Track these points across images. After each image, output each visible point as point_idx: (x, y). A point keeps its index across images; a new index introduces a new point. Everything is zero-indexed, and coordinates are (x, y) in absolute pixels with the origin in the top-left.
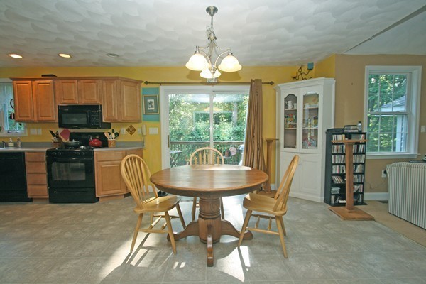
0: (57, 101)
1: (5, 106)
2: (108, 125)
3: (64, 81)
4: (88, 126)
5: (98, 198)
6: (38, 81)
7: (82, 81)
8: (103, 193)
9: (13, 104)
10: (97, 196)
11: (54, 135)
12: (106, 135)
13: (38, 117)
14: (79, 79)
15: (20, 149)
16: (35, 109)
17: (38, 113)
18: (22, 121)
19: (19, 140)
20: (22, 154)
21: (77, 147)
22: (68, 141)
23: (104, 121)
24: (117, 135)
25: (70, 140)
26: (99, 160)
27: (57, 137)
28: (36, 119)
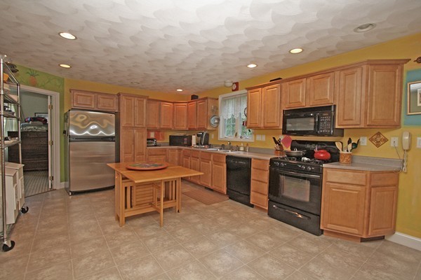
0: (283, 106)
1: (240, 114)
2: (341, 132)
3: (291, 82)
4: (315, 133)
5: (322, 230)
6: (267, 87)
7: (312, 78)
8: (329, 226)
9: (246, 112)
10: (321, 228)
11: (276, 142)
12: (338, 145)
13: (264, 123)
14: (307, 76)
15: (248, 155)
16: (262, 116)
17: (264, 119)
18: (251, 128)
19: (247, 145)
20: (249, 160)
21: (299, 158)
22: (289, 149)
23: (337, 127)
24: (355, 145)
25: (292, 149)
26: (329, 180)
27: (279, 145)
28: (262, 125)
